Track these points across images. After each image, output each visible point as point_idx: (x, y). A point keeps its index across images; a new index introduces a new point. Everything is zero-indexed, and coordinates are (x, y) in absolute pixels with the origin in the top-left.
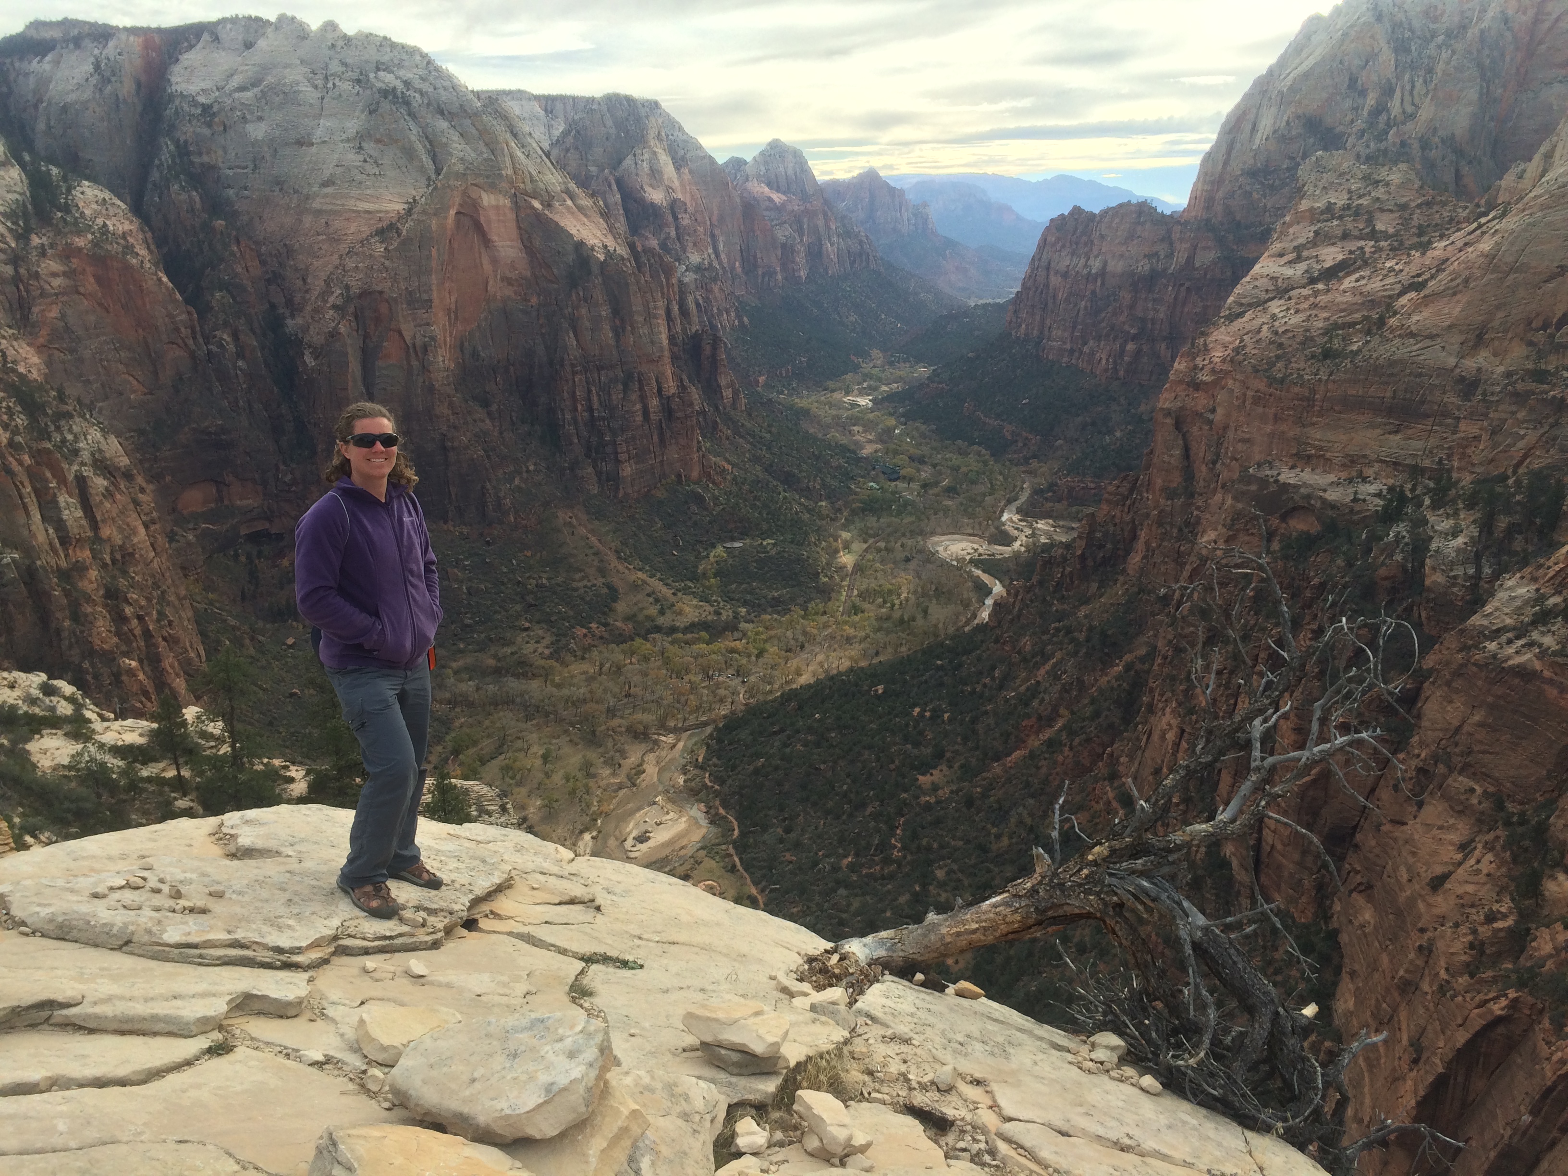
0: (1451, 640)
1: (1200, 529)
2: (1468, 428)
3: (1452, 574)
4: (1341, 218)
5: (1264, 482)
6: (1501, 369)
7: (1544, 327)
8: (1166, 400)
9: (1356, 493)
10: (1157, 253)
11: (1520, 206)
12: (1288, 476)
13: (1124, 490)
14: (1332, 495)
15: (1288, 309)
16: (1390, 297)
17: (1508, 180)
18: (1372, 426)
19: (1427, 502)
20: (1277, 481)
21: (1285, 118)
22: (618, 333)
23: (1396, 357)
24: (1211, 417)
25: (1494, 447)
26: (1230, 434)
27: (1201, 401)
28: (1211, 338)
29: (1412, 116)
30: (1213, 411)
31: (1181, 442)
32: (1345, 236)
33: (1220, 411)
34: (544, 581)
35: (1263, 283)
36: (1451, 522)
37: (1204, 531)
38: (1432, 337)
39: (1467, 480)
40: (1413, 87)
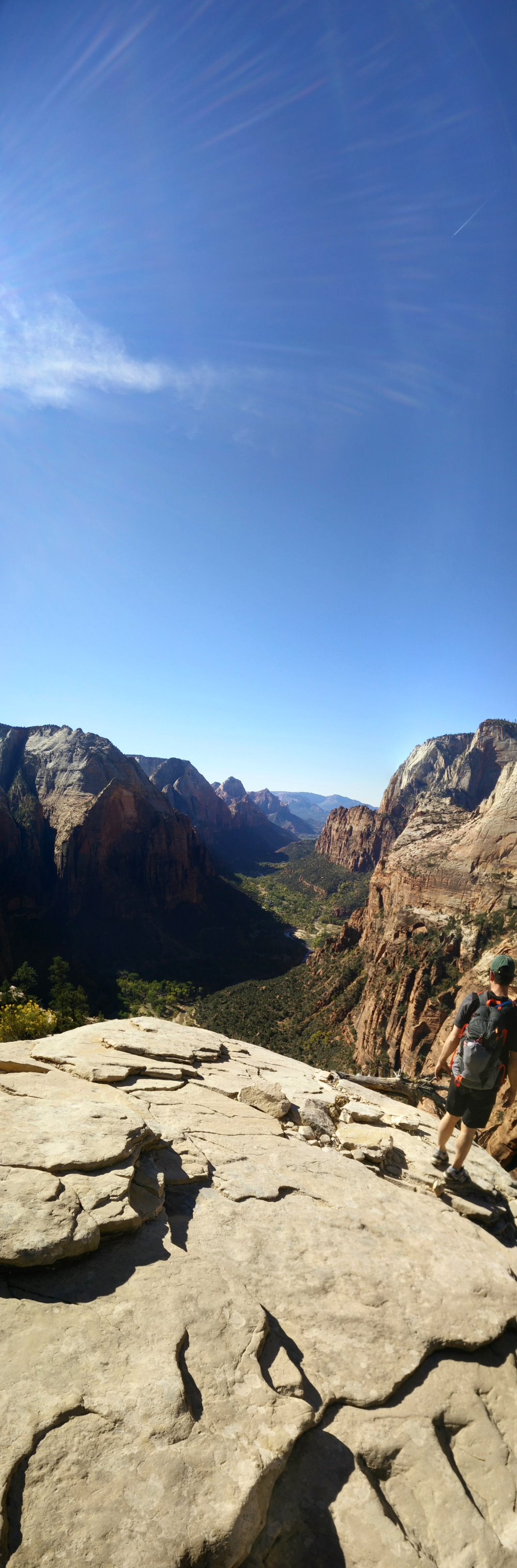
0: (468, 974)
2: (476, 895)
3: (469, 950)
4: (431, 815)
5: (408, 913)
6: (485, 873)
7: (497, 858)
8: (373, 879)
10: (369, 825)
11: (487, 814)
12: (416, 911)
13: (358, 914)
14: (432, 919)
15: (416, 847)
16: (448, 845)
17: (482, 805)
18: (445, 893)
19: (462, 922)
21: (411, 778)
24: (390, 887)
25: (483, 902)
26: (396, 893)
28: (389, 857)
29: (452, 781)
30: (390, 884)
33: (392, 884)
35: (406, 837)
37: (387, 931)
39: (475, 914)
40: (451, 771)
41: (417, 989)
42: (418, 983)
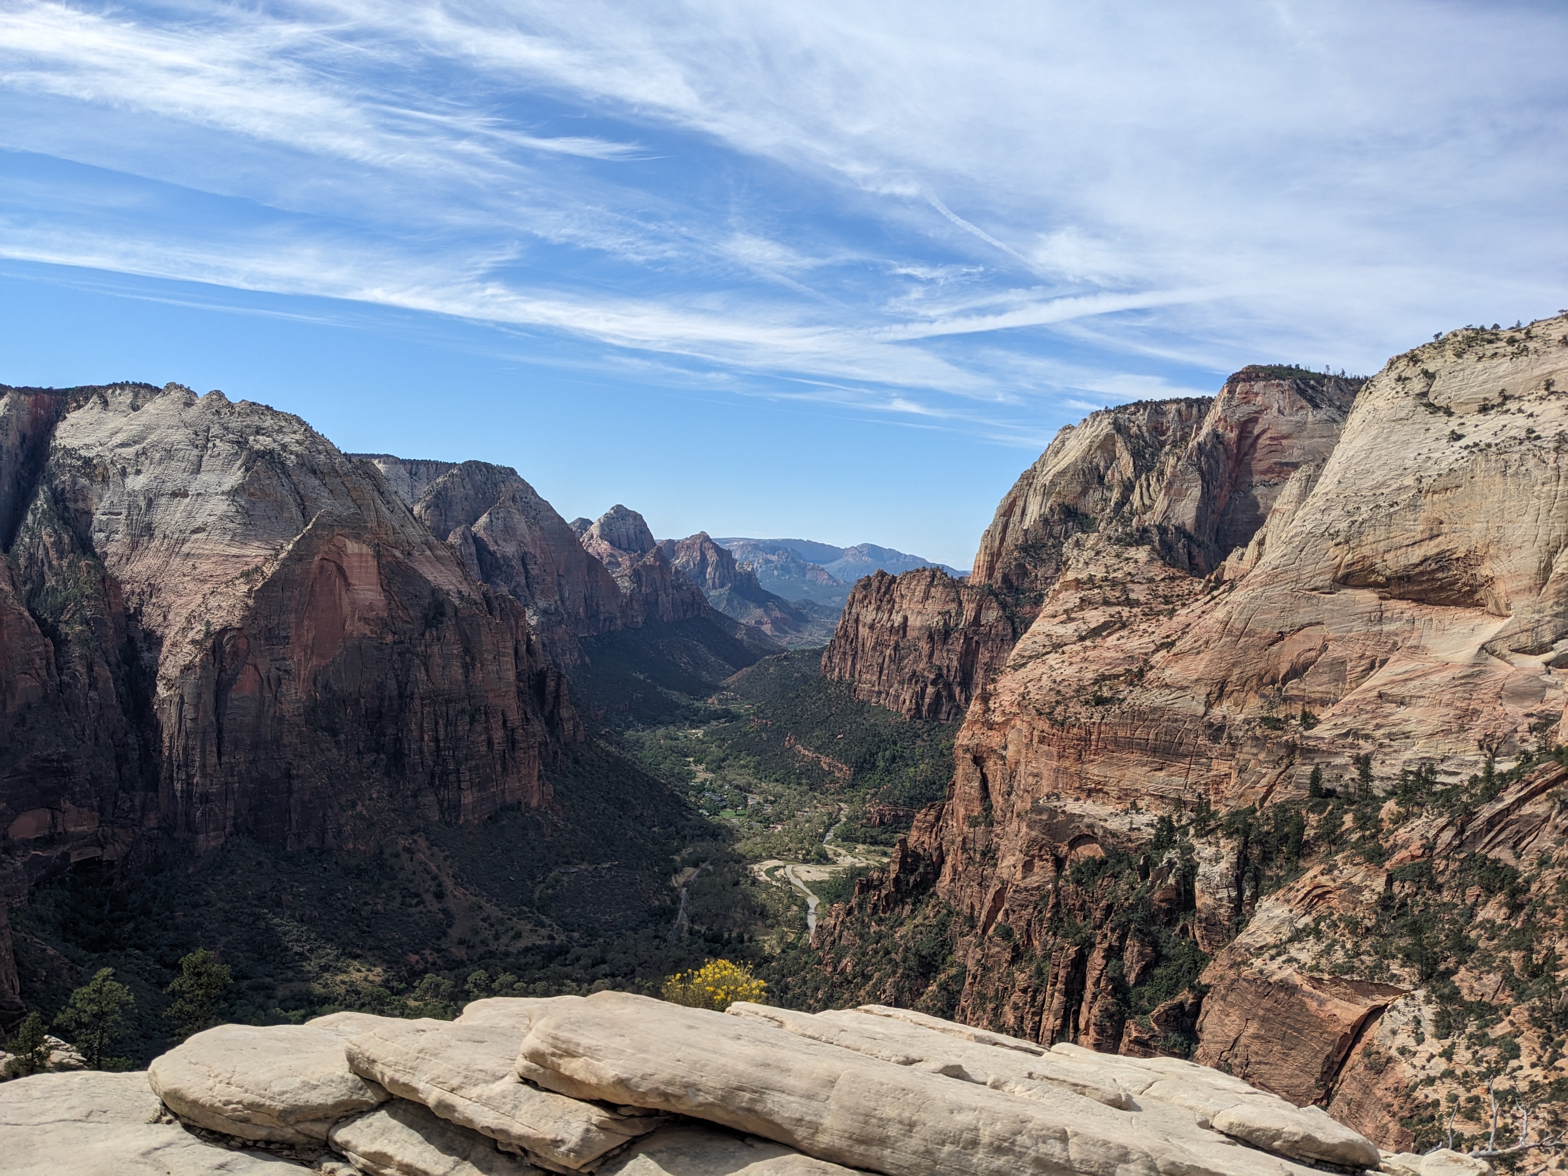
0: (1223, 957)
1: (1000, 854)
2: (1221, 767)
3: (1218, 896)
4: (1100, 587)
5: (1053, 813)
6: (1242, 717)
7: (1273, 682)
8: (963, 738)
9: (1131, 823)
10: (948, 612)
11: (1244, 582)
12: (1073, 807)
13: (930, 818)
14: (1113, 824)
15: (1063, 662)
16: (1146, 654)
17: (1231, 561)
18: (1140, 764)
19: (1192, 831)
20: (1064, 812)
21: (1048, 505)
22: (467, 668)
23: (1156, 705)
24: (1004, 753)
25: (1242, 784)
26: (1022, 768)
27: (994, 739)
28: (999, 685)
29: (1150, 507)
30: (1005, 748)
31: (979, 775)
32: (1106, 603)
33: (1011, 747)
35: (1040, 639)
36: (1213, 849)
37: (1004, 856)
38: (1183, 688)
39: (1223, 811)
40: (1149, 485)
41: (1095, 997)
42: (1097, 983)
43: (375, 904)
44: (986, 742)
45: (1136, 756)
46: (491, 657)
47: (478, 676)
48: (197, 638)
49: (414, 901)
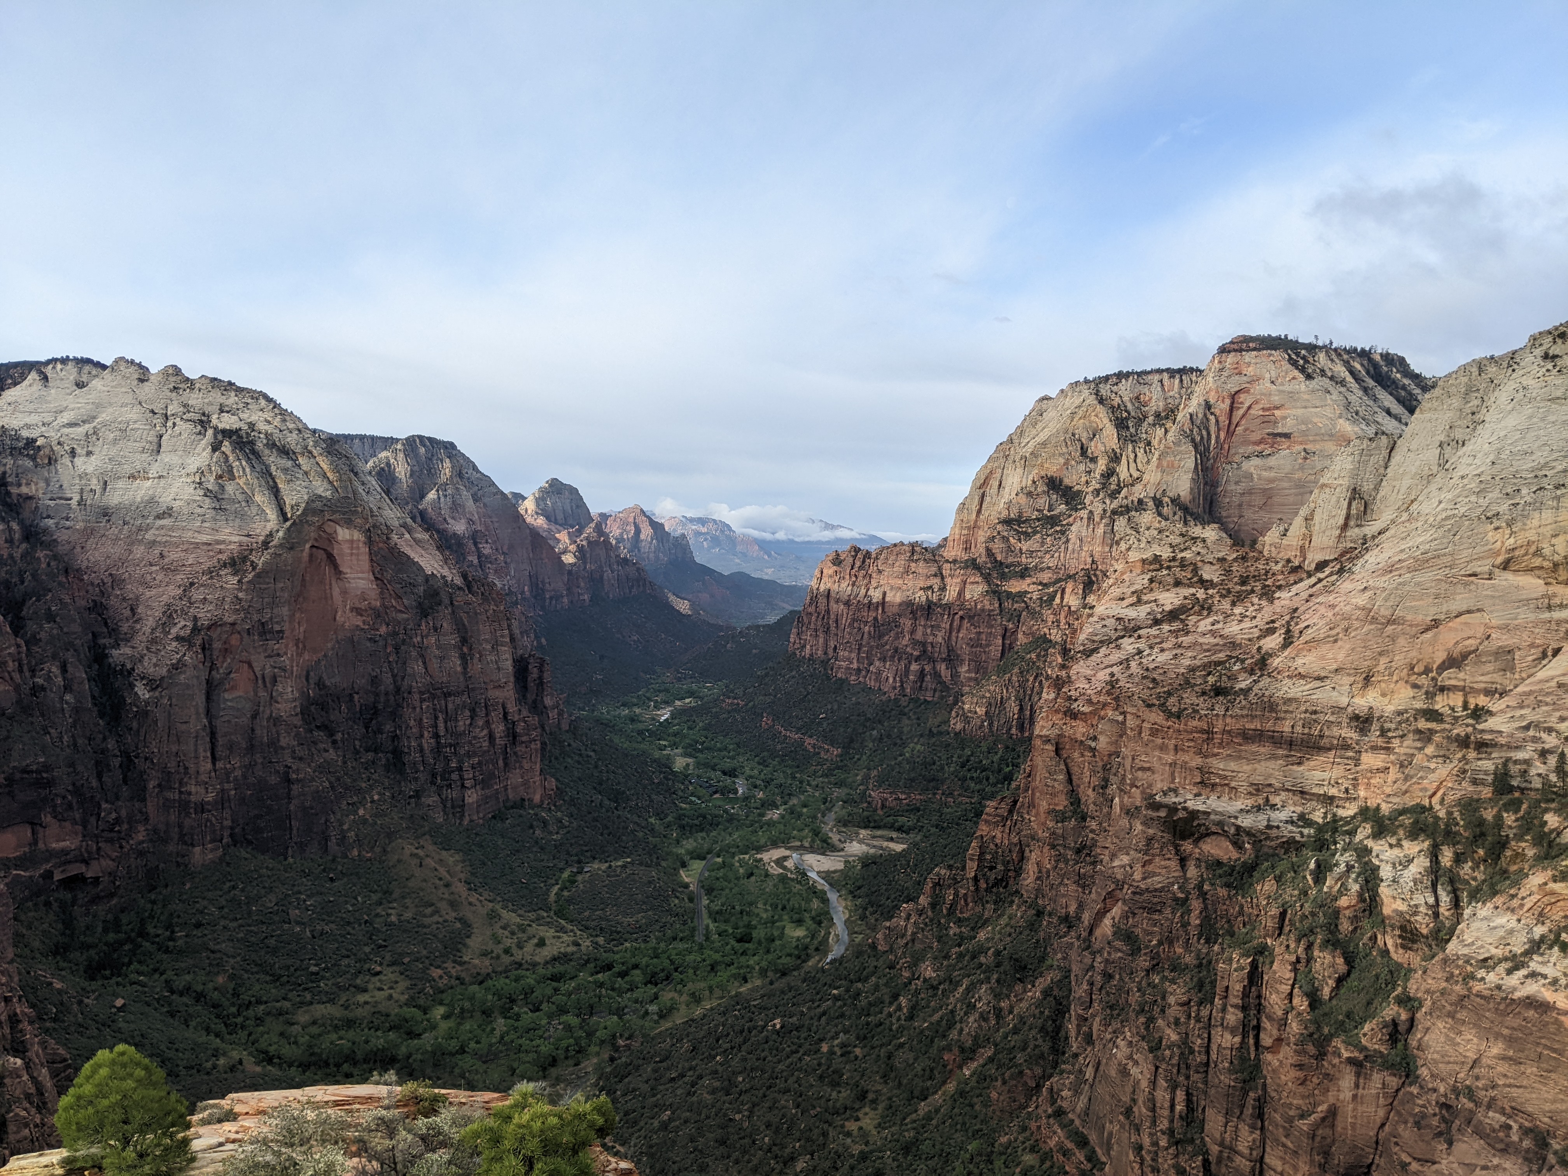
2: (1371, 761)
5: (1172, 809)
6: (1391, 708)
7: (1427, 672)
8: (1042, 728)
9: (1268, 819)
12: (1195, 803)
14: (1244, 822)
18: (1274, 757)
20: (1185, 808)
22: (465, 659)
23: (1289, 696)
24: (1093, 744)
25: (1406, 779)
27: (1080, 729)
30: (1095, 739)
31: (1063, 768)
32: (1177, 584)
33: (1102, 739)
34: (393, 918)
35: (1110, 623)
36: (1397, 851)
38: (1321, 679)
43: (389, 915)
44: (1068, 731)
45: (1265, 750)
46: (489, 647)
47: (476, 667)
48: (182, 633)
49: (429, 911)
